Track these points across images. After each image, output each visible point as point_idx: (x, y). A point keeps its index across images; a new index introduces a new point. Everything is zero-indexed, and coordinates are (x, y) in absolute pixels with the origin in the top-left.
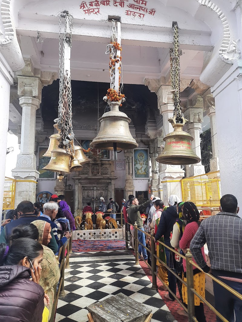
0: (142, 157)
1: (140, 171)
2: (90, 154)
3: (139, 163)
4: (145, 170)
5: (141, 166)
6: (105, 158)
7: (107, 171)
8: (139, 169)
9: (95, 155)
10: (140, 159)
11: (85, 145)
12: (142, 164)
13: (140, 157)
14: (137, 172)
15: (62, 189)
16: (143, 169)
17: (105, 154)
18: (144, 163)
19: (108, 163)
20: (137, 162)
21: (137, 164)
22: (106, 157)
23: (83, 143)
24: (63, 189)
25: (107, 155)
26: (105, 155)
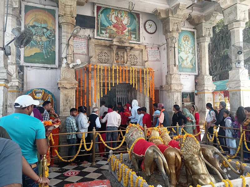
0: (188, 41)
1: (185, 63)
2: (112, 32)
3: (184, 51)
4: (191, 61)
5: (186, 56)
6: (134, 41)
7: (136, 60)
8: (184, 59)
9: (119, 33)
10: (184, 45)
11: (103, 14)
12: (188, 53)
13: (185, 41)
14: (181, 64)
15: (73, 84)
16: (189, 60)
17: (133, 34)
18: (191, 51)
19: (138, 48)
20: (181, 49)
21: (181, 51)
22: (135, 39)
23: (100, 11)
24: (75, 84)
25: (136, 36)
26: (134, 36)
